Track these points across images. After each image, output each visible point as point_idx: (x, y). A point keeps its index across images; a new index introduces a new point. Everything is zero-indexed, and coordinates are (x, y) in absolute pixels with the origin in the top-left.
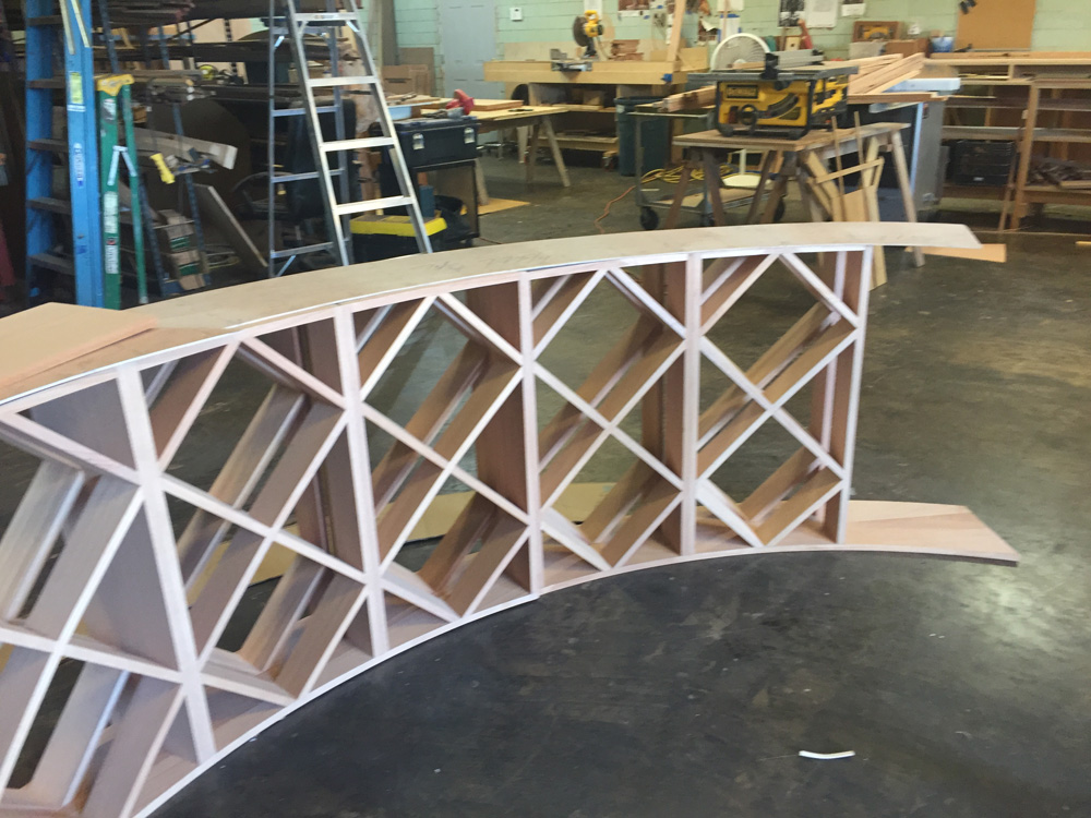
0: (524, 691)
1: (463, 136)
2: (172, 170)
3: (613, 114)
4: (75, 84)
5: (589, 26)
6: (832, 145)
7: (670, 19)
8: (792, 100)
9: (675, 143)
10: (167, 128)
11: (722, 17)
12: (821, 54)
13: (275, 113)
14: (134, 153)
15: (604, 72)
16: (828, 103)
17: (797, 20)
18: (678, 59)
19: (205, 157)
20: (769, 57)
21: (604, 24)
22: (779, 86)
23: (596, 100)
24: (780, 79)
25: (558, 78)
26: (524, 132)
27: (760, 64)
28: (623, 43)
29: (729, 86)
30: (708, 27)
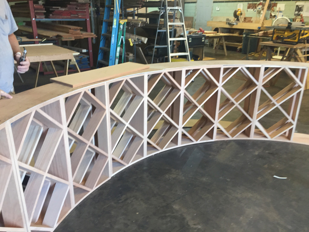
0: (210, 156)
1: (202, 40)
2: (133, 43)
3: (242, 37)
4: (115, 21)
5: (238, 13)
6: (304, 48)
7: (262, 12)
8: (295, 35)
9: (260, 44)
10: (132, 33)
11: (277, 12)
12: (305, 23)
13: (158, 31)
14: (125, 38)
15: (241, 25)
16: (305, 36)
17: (300, 14)
18: (263, 23)
19: (140, 40)
20: (289, 23)
21: (243, 13)
22: (291, 31)
23: (238, 33)
24: (292, 29)
25: (227, 26)
26: (216, 40)
27: (287, 25)
28: (248, 18)
29: (277, 30)
30: (273, 15)
